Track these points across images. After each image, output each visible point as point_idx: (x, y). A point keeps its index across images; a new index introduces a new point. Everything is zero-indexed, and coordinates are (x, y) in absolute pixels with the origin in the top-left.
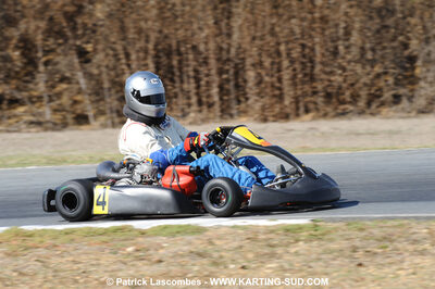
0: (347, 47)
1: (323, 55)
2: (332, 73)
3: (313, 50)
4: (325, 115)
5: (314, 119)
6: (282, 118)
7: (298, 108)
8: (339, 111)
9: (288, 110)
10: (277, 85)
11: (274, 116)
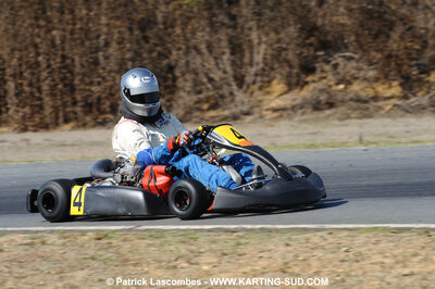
0: (107, 58)
1: (82, 66)
2: (91, 83)
3: (73, 60)
4: (84, 125)
5: (73, 128)
6: (42, 128)
7: (57, 118)
8: (99, 120)
9: (48, 120)
10: (37, 95)
11: (33, 126)
